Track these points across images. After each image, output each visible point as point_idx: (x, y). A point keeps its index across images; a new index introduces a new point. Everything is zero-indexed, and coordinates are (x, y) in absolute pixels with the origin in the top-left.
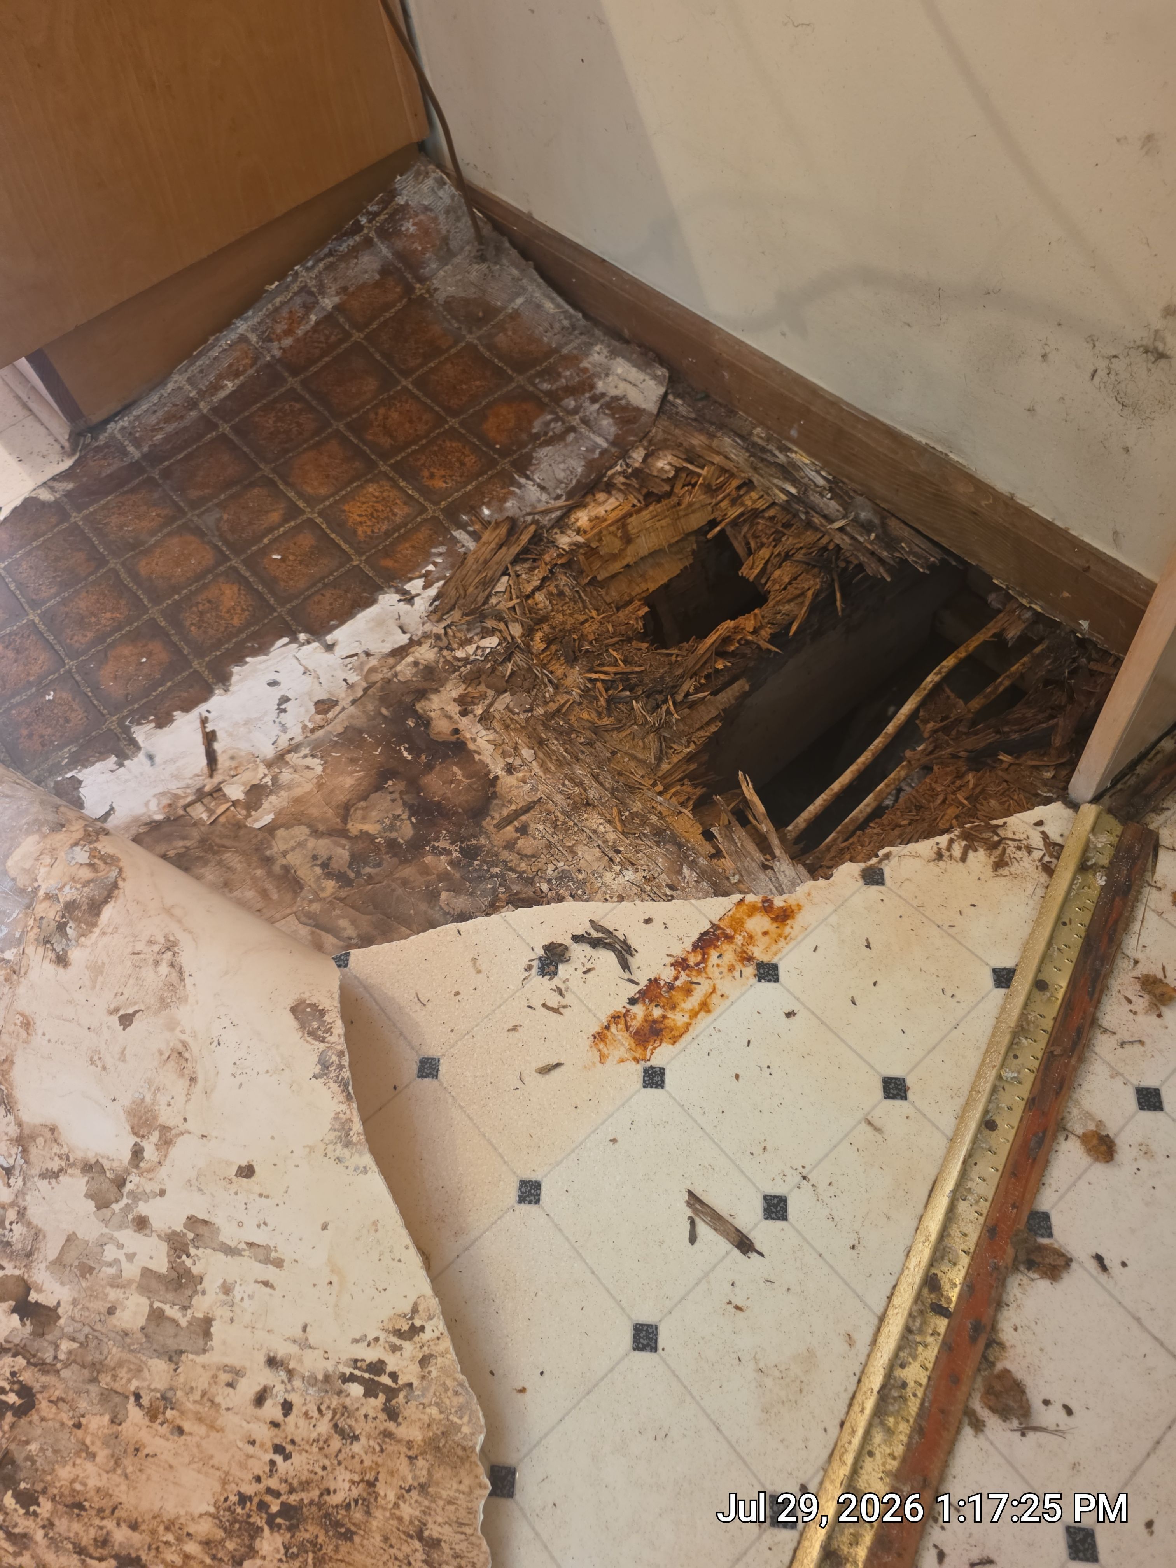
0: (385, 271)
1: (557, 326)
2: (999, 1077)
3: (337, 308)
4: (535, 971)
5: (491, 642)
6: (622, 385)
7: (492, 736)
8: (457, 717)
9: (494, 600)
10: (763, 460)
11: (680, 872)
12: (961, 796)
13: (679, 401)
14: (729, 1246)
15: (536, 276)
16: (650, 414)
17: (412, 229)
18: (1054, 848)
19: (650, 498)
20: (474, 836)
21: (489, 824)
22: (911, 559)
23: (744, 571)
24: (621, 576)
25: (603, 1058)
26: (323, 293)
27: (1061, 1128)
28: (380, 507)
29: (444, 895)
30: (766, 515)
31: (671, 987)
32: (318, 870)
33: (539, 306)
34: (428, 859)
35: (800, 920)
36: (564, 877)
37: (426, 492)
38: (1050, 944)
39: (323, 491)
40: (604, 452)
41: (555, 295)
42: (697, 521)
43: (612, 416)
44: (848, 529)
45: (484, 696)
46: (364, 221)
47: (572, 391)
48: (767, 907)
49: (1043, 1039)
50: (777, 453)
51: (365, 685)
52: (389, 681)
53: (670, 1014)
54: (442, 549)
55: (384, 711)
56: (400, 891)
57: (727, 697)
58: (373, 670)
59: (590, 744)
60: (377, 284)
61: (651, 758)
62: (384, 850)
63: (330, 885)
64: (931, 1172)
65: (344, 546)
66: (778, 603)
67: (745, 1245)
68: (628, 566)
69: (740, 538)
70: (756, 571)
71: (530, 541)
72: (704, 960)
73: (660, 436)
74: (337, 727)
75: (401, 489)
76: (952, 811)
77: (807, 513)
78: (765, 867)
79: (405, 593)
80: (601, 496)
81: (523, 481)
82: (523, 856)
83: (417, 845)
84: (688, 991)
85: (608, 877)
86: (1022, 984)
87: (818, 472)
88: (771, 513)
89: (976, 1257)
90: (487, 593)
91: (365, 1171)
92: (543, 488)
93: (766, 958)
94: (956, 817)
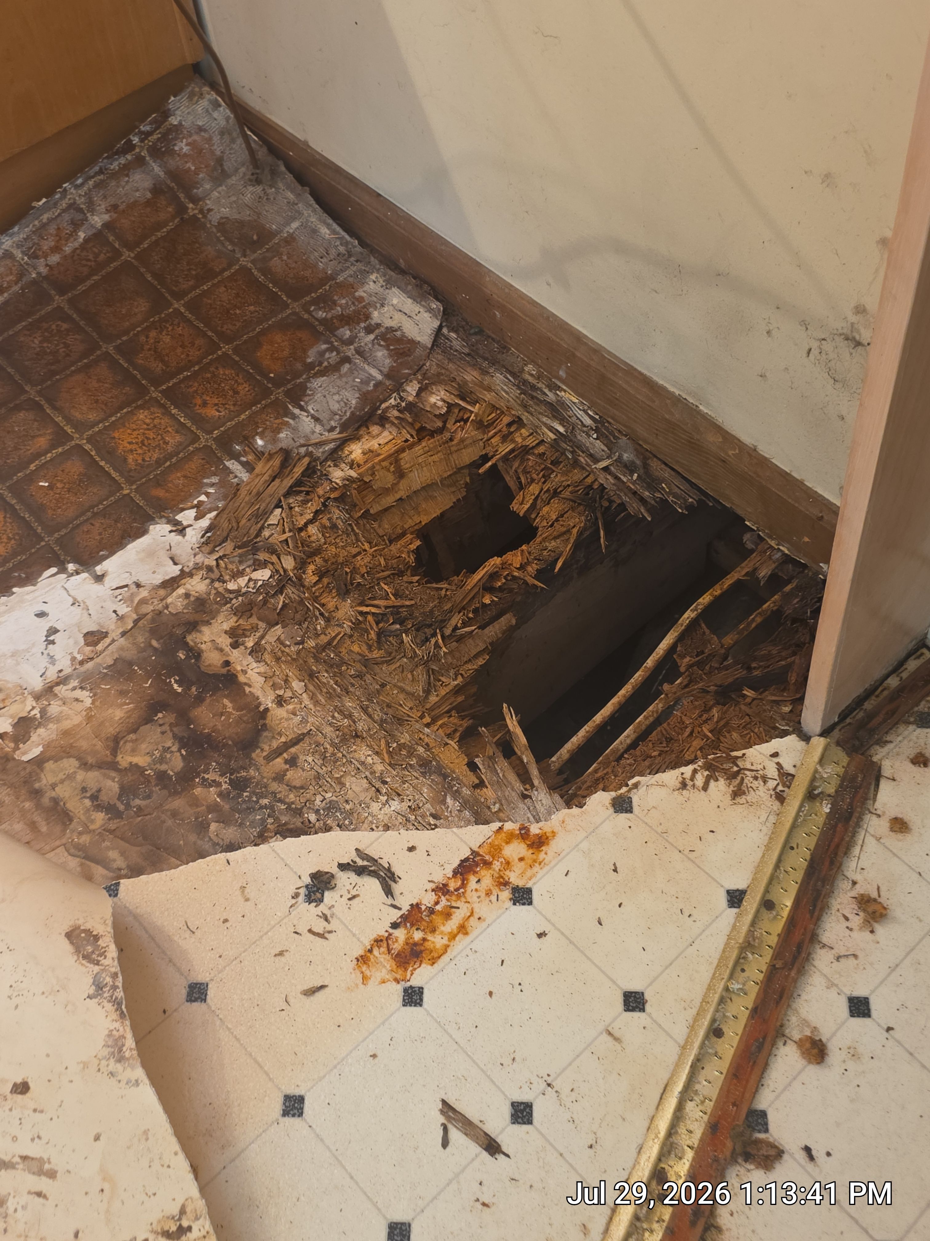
0: (157, 190)
1: (333, 252)
2: (727, 989)
3: (106, 225)
4: (301, 898)
5: (263, 575)
6: (398, 316)
7: (262, 668)
8: (228, 649)
9: (266, 533)
10: (533, 397)
11: (444, 802)
12: (706, 730)
13: (453, 335)
14: (479, 1149)
15: (312, 202)
16: (425, 347)
17: (186, 149)
18: (786, 778)
19: (422, 433)
20: (244, 768)
21: (258, 756)
22: (671, 499)
23: (515, 506)
24: (393, 509)
25: (365, 979)
26: (92, 211)
27: (780, 1034)
28: (151, 435)
29: (213, 826)
30: (536, 452)
31: (431, 911)
32: (87, 802)
33: (315, 231)
34: (198, 791)
35: (554, 846)
36: (331, 807)
37: (199, 420)
38: (777, 866)
39: (92, 416)
40: (378, 384)
41: (330, 221)
42: (468, 456)
43: (387, 347)
44: (612, 468)
45: (255, 628)
46: (136, 140)
47: (347, 320)
48: (524, 834)
49: (768, 954)
50: (546, 391)
51: (135, 617)
52: (161, 612)
53: (430, 937)
54: (215, 480)
55: (155, 643)
56: (169, 822)
57: (494, 631)
58: (143, 601)
59: (360, 676)
60: (148, 203)
61: (419, 689)
62: (153, 782)
63: (100, 817)
64: (665, 1076)
65: (114, 474)
66: (544, 540)
67: (492, 1148)
68: (401, 499)
69: (512, 472)
70: (526, 507)
71: (303, 474)
72: (463, 885)
73: (434, 370)
74: (107, 659)
75: (173, 416)
76: (697, 743)
77: (573, 452)
78: (524, 797)
79: (177, 523)
80: (375, 429)
81: (297, 411)
82: (292, 788)
83: (187, 777)
84: (447, 915)
85: (375, 807)
86: (751, 904)
87: (585, 411)
88: (541, 449)
89: (700, 1152)
90: (259, 525)
91: (137, 1083)
92: (317, 420)
93: (521, 883)
94: (701, 749)
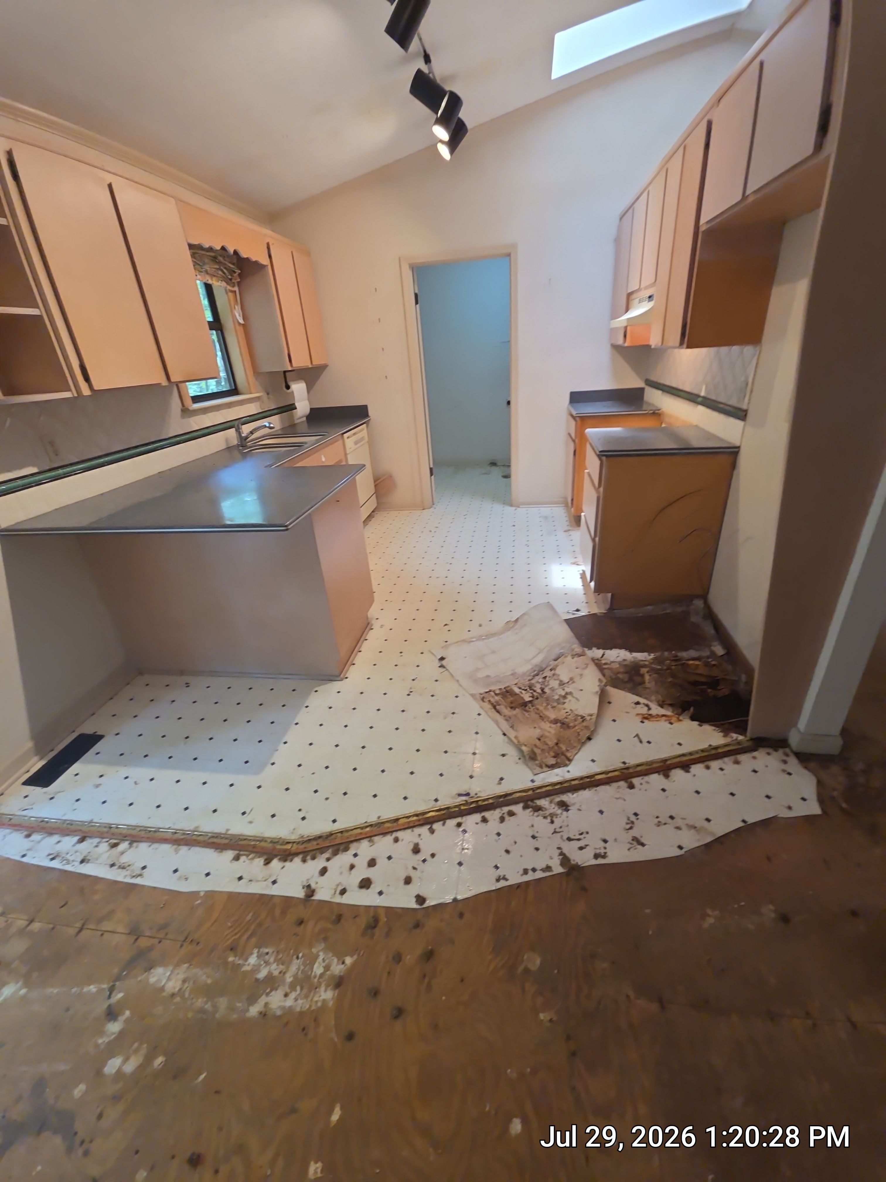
0: (682, 612)
1: (711, 636)
6: (717, 649)
7: (649, 678)
8: (645, 673)
10: (734, 673)
13: (726, 657)
15: (713, 626)
16: (718, 655)
17: (692, 608)
20: (637, 686)
21: (640, 686)
23: (718, 685)
24: (692, 673)
26: (668, 609)
27: (703, 762)
28: (654, 642)
30: (729, 680)
32: (610, 676)
33: (709, 630)
36: (647, 696)
37: (665, 644)
38: (721, 747)
39: (646, 636)
40: (703, 656)
41: (714, 630)
42: (714, 674)
43: (710, 652)
45: (652, 673)
46: (684, 602)
47: (706, 646)
49: (709, 754)
50: (738, 672)
51: (633, 661)
52: (638, 663)
54: (661, 652)
55: (634, 666)
56: (621, 684)
58: (636, 660)
59: (666, 687)
60: (679, 613)
61: (676, 695)
62: (621, 679)
63: (611, 679)
65: (644, 644)
67: (641, 742)
69: (722, 681)
71: (678, 659)
74: (625, 663)
75: (660, 642)
79: (650, 655)
80: (697, 661)
81: (684, 652)
83: (627, 682)
85: (655, 701)
86: (713, 747)
90: (664, 661)
92: (688, 654)
